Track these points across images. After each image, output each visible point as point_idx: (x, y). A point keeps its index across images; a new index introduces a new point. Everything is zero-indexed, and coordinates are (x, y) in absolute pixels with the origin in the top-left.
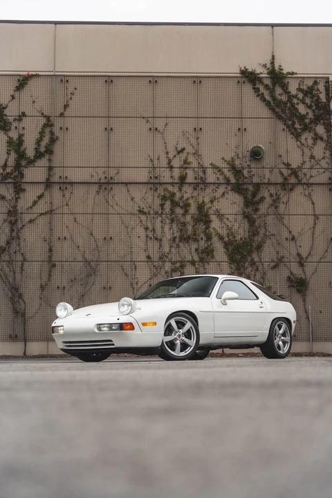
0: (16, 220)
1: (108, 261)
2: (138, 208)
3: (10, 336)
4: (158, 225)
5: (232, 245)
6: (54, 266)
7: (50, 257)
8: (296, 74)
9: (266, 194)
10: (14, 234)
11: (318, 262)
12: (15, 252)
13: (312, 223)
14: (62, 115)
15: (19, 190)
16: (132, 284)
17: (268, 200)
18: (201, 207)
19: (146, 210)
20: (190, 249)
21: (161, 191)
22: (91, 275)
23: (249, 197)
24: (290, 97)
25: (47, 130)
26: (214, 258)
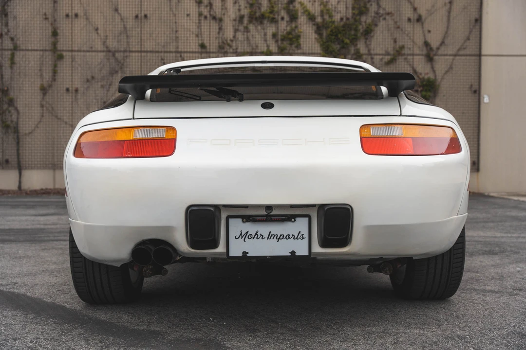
1: (141, 52)
5: (327, 28)
6: (61, 57)
7: (55, 44)
11: (455, 55)
12: (1, 36)
20: (265, 35)
22: (117, 72)
26: (300, 48)
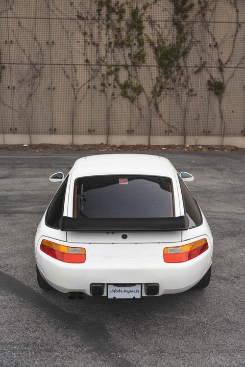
1: (51, 64)
2: (77, 14)
4: (95, 31)
5: (161, 50)
6: (3, 68)
9: (195, 1)
11: (236, 68)
13: (234, 30)
16: (73, 85)
17: (197, 8)
19: (84, 15)
20: (124, 54)
22: (37, 77)
23: (180, 3)
26: (145, 63)
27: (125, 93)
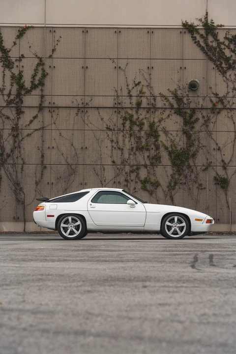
0: (18, 134)
1: (84, 165)
2: (106, 126)
3: (14, 218)
4: (121, 138)
5: (174, 153)
6: (45, 167)
7: (42, 162)
8: (224, 26)
9: (200, 116)
10: (16, 145)
12: (17, 158)
13: (233, 137)
14: (51, 57)
15: (19, 112)
16: (101, 181)
17: (201, 121)
18: (152, 125)
19: (112, 127)
20: (144, 156)
21: (123, 113)
22: (72, 174)
23: (188, 118)
24: (219, 44)
25: (40, 68)
26: (161, 163)
27: (145, 187)
